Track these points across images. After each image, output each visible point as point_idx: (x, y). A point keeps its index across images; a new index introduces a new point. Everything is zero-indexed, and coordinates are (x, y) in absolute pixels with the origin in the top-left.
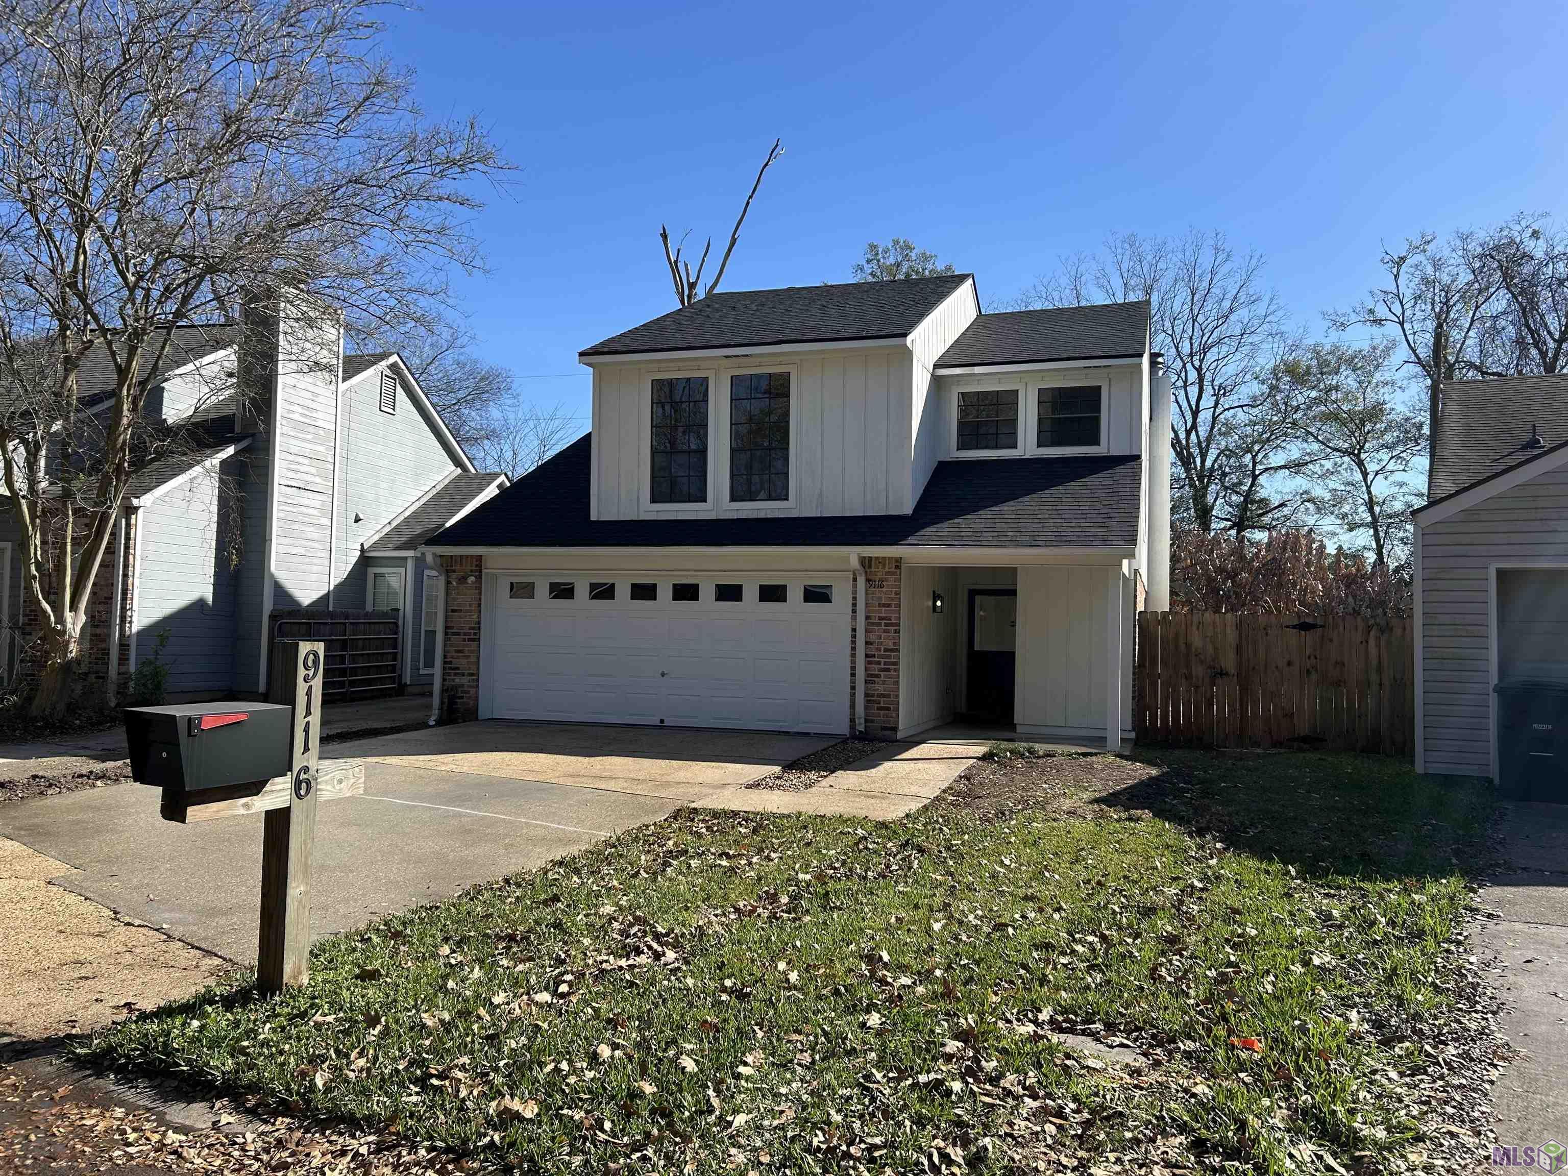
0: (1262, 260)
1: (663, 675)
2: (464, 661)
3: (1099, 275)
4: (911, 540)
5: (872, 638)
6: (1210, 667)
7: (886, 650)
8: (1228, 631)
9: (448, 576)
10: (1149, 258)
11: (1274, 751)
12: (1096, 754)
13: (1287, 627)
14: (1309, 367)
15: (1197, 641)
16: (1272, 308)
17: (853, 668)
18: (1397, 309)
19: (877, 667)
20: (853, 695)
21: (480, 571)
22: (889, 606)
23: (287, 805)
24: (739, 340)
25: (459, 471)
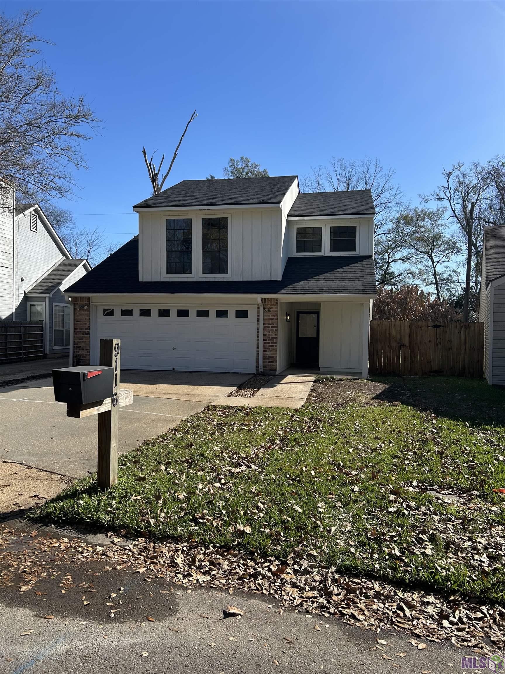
0: (395, 171)
1: (174, 349)
2: (83, 344)
3: (327, 176)
4: (283, 291)
5: (266, 332)
6: (398, 343)
7: (272, 338)
8: (406, 328)
9: (75, 306)
10: (349, 169)
11: (423, 377)
12: (359, 379)
13: (429, 327)
14: (412, 218)
15: (393, 332)
16: (398, 192)
17: (258, 345)
18: (448, 194)
19: (268, 345)
20: (258, 357)
21: (90, 304)
22: (273, 319)
23: (110, 409)
24: (205, 202)
25: (65, 258)
